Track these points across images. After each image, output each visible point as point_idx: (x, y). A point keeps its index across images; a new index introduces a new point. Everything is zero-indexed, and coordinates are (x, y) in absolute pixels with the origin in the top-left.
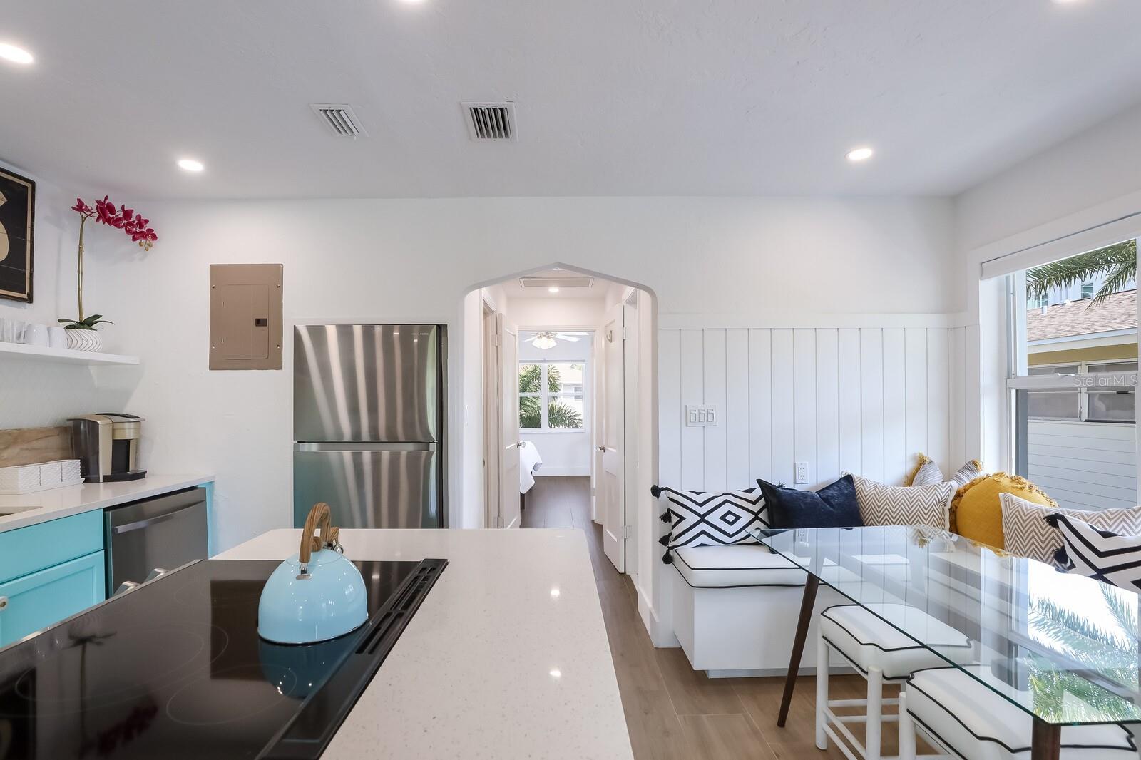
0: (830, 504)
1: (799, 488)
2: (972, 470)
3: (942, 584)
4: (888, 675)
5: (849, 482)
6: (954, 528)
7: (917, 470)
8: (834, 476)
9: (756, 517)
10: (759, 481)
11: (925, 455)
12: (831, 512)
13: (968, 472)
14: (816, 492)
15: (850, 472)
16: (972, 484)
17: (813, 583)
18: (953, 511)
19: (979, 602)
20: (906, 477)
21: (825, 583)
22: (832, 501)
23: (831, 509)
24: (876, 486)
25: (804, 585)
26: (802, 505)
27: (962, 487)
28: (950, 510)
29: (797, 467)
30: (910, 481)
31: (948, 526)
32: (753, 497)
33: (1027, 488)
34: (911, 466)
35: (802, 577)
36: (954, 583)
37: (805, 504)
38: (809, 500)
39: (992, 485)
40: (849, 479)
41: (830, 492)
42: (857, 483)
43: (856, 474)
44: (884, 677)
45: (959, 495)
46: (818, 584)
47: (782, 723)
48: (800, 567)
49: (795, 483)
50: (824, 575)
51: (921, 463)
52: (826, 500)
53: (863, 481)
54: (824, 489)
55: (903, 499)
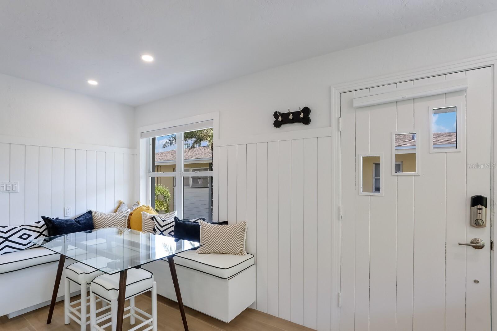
0: (80, 224)
1: (66, 218)
2: (137, 205)
3: (129, 249)
4: (88, 283)
5: (90, 213)
6: (129, 227)
7: (119, 206)
8: (84, 211)
9: (41, 234)
10: (43, 217)
11: (122, 201)
12: (80, 226)
13: (136, 206)
14: (74, 219)
15: (91, 209)
16: (135, 210)
17: (63, 258)
18: (129, 220)
19: (140, 252)
20: (115, 209)
21: (69, 258)
22: (80, 222)
23: (80, 225)
24: (101, 214)
25: (59, 261)
26: (65, 225)
27: (132, 211)
28: (128, 220)
29: (65, 210)
30: (116, 211)
31: (127, 225)
32: (39, 225)
33: (150, 209)
34: (117, 205)
35: (58, 257)
36: (132, 248)
37: (66, 225)
38: (69, 223)
39: (141, 209)
40: (90, 212)
41: (80, 219)
42: (93, 214)
43: (93, 210)
44: (87, 284)
45: (131, 214)
46: (65, 259)
47: (49, 322)
48: (57, 253)
49: (64, 216)
50: (68, 254)
51: (120, 203)
52: (78, 222)
53: (96, 213)
54: (78, 217)
55: (111, 218)
